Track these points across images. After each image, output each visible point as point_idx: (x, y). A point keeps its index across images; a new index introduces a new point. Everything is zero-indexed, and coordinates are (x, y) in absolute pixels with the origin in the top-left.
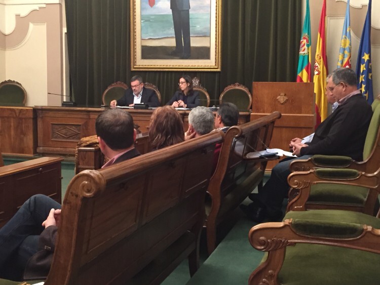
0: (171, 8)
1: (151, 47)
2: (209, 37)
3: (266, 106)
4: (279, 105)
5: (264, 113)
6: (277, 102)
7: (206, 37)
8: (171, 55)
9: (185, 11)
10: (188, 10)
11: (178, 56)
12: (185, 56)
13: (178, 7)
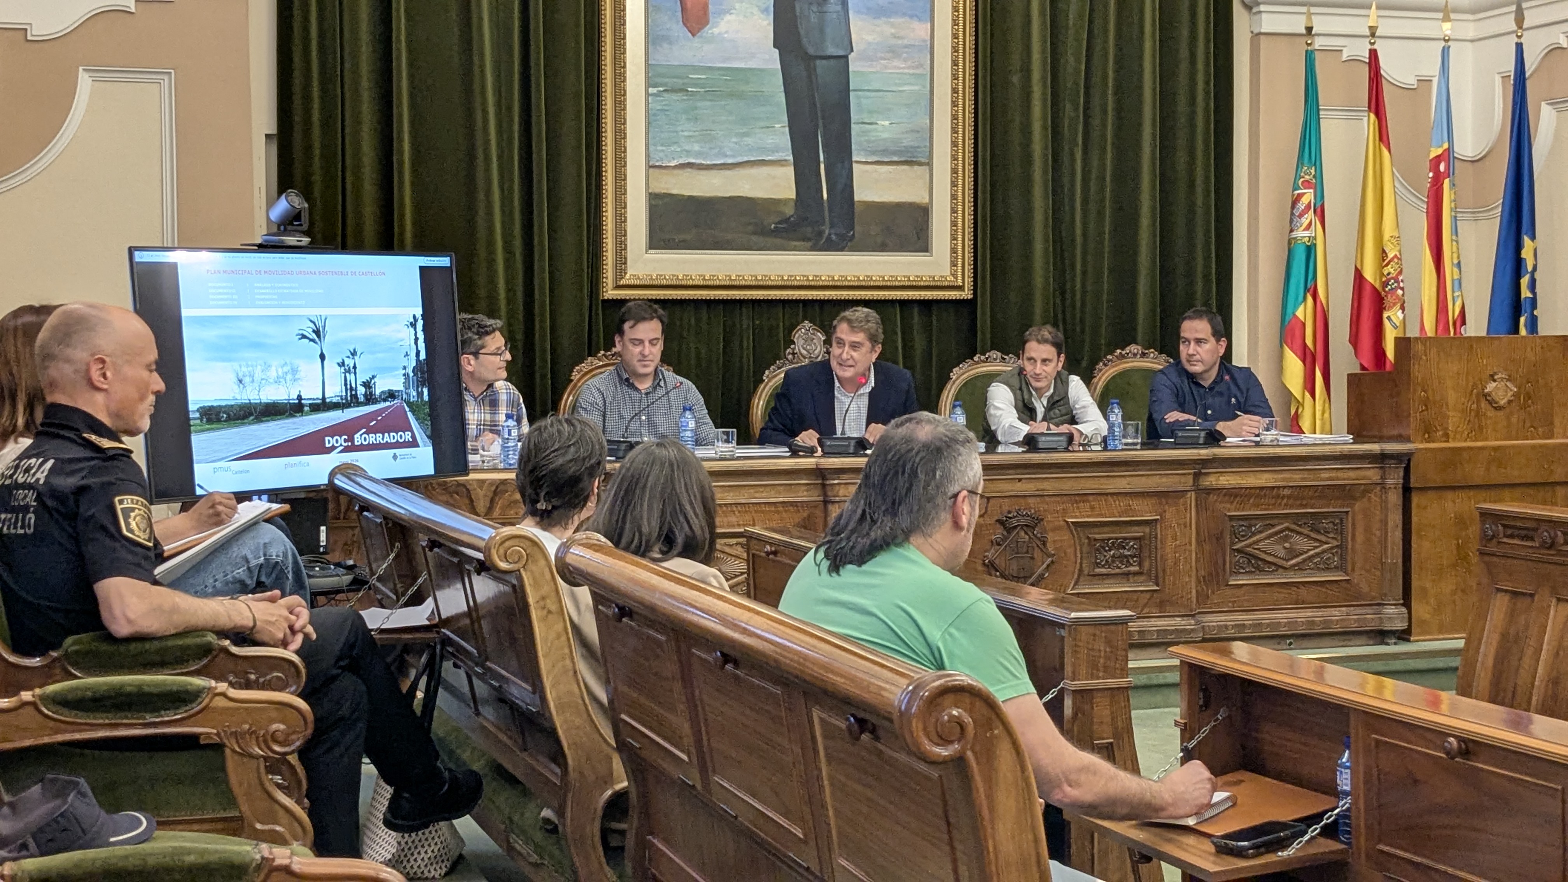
0: (775, 46)
2: (926, 168)
3: (1453, 420)
4: (1491, 413)
5: (1448, 441)
6: (1484, 404)
7: (916, 167)
8: (776, 233)
9: (832, 62)
10: (846, 57)
11: (804, 239)
12: (834, 237)
13: (805, 41)
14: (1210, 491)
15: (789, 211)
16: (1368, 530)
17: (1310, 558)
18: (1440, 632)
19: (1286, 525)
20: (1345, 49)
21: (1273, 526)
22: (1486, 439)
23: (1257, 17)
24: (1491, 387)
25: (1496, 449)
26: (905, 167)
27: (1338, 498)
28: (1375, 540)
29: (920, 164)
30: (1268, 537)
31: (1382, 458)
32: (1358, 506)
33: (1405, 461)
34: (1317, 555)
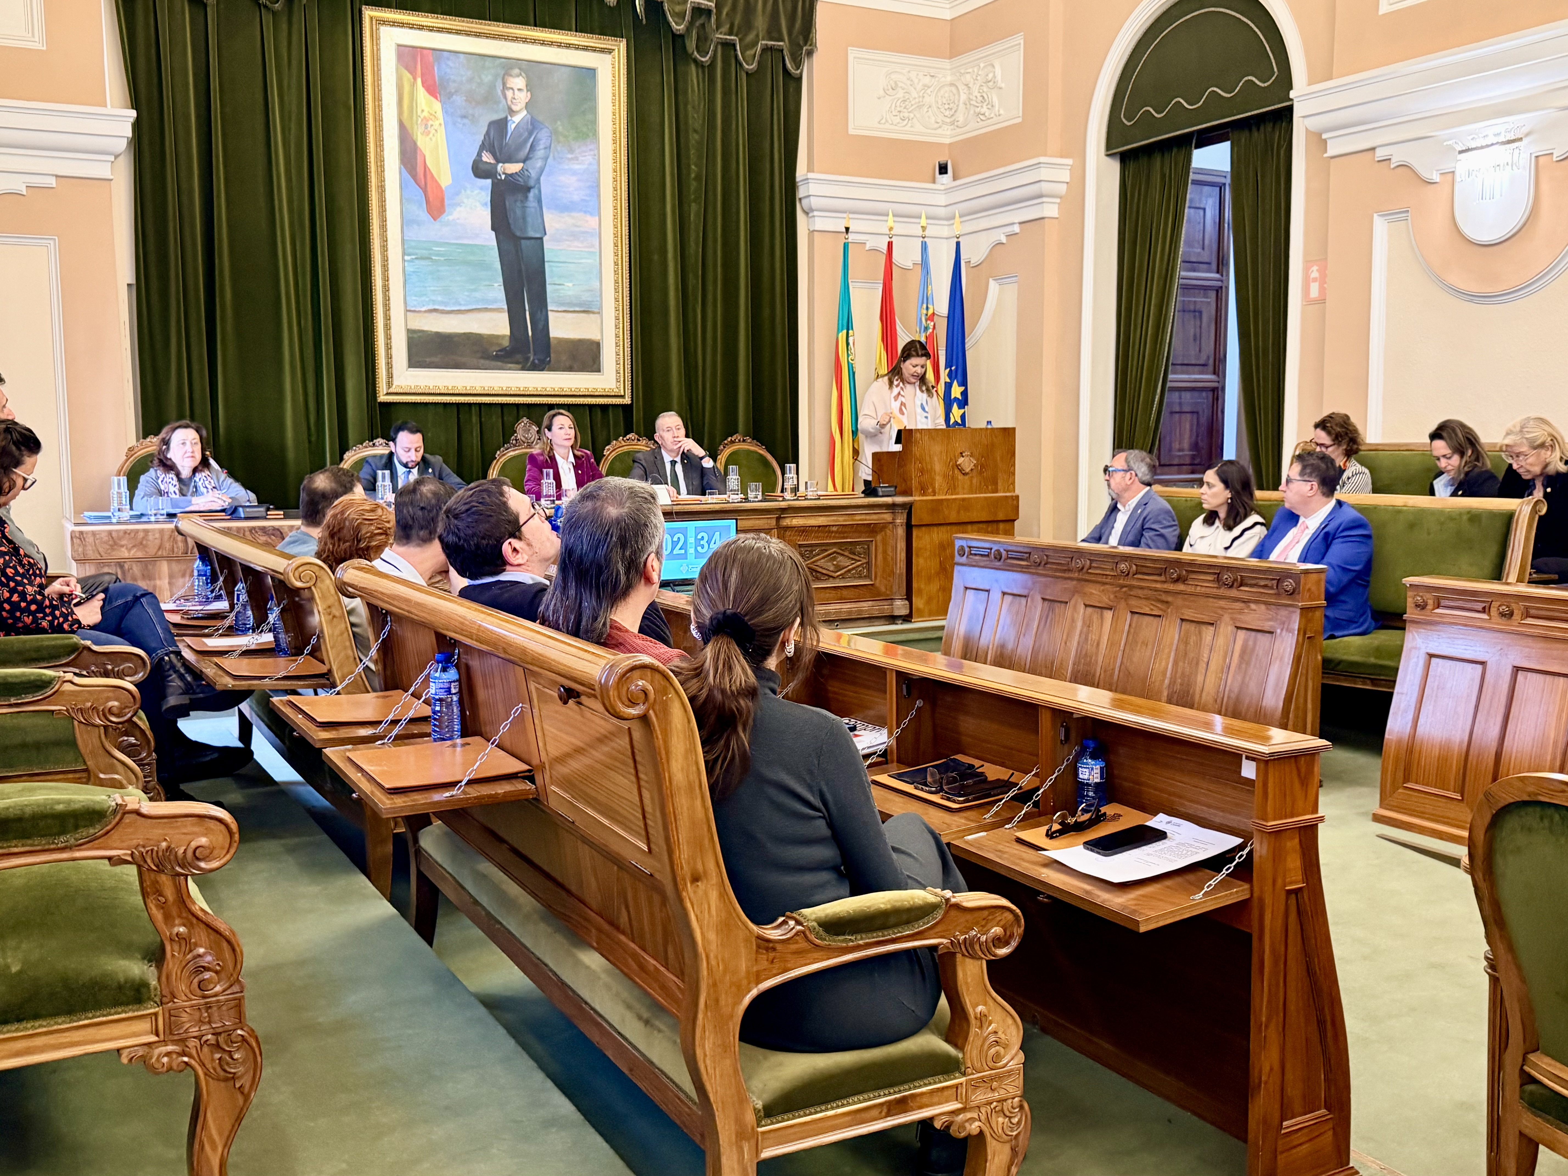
0: (493, 229)
1: (438, 335)
2: (597, 315)
3: (939, 481)
4: (961, 477)
5: (934, 495)
6: (956, 471)
7: (591, 315)
8: (497, 358)
9: (533, 241)
10: (541, 239)
11: (517, 363)
12: (536, 361)
13: (512, 227)
14: (787, 528)
15: (506, 343)
16: (885, 552)
17: (849, 571)
18: (930, 615)
19: (834, 550)
20: (868, 243)
21: (826, 550)
22: (958, 494)
23: (811, 220)
24: (960, 460)
25: (964, 500)
26: (584, 315)
27: (866, 532)
28: (889, 559)
29: (593, 313)
30: (824, 558)
31: (892, 507)
32: (879, 538)
33: (908, 508)
34: (853, 569)
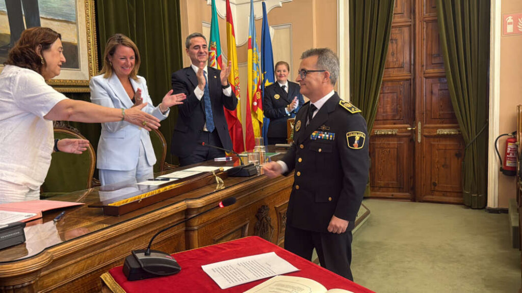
15: (7, 41)
26: (65, 24)
29: (72, 23)
